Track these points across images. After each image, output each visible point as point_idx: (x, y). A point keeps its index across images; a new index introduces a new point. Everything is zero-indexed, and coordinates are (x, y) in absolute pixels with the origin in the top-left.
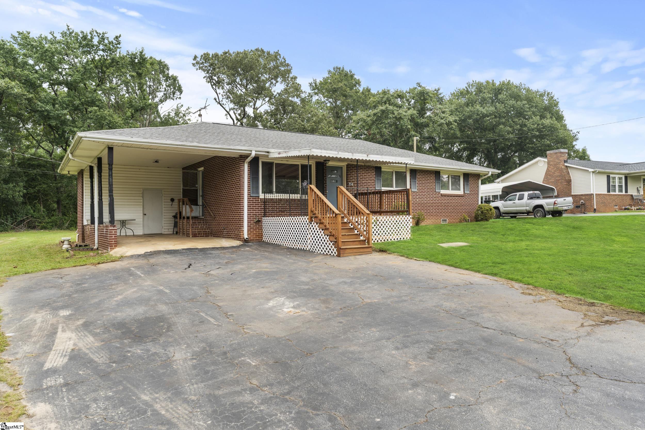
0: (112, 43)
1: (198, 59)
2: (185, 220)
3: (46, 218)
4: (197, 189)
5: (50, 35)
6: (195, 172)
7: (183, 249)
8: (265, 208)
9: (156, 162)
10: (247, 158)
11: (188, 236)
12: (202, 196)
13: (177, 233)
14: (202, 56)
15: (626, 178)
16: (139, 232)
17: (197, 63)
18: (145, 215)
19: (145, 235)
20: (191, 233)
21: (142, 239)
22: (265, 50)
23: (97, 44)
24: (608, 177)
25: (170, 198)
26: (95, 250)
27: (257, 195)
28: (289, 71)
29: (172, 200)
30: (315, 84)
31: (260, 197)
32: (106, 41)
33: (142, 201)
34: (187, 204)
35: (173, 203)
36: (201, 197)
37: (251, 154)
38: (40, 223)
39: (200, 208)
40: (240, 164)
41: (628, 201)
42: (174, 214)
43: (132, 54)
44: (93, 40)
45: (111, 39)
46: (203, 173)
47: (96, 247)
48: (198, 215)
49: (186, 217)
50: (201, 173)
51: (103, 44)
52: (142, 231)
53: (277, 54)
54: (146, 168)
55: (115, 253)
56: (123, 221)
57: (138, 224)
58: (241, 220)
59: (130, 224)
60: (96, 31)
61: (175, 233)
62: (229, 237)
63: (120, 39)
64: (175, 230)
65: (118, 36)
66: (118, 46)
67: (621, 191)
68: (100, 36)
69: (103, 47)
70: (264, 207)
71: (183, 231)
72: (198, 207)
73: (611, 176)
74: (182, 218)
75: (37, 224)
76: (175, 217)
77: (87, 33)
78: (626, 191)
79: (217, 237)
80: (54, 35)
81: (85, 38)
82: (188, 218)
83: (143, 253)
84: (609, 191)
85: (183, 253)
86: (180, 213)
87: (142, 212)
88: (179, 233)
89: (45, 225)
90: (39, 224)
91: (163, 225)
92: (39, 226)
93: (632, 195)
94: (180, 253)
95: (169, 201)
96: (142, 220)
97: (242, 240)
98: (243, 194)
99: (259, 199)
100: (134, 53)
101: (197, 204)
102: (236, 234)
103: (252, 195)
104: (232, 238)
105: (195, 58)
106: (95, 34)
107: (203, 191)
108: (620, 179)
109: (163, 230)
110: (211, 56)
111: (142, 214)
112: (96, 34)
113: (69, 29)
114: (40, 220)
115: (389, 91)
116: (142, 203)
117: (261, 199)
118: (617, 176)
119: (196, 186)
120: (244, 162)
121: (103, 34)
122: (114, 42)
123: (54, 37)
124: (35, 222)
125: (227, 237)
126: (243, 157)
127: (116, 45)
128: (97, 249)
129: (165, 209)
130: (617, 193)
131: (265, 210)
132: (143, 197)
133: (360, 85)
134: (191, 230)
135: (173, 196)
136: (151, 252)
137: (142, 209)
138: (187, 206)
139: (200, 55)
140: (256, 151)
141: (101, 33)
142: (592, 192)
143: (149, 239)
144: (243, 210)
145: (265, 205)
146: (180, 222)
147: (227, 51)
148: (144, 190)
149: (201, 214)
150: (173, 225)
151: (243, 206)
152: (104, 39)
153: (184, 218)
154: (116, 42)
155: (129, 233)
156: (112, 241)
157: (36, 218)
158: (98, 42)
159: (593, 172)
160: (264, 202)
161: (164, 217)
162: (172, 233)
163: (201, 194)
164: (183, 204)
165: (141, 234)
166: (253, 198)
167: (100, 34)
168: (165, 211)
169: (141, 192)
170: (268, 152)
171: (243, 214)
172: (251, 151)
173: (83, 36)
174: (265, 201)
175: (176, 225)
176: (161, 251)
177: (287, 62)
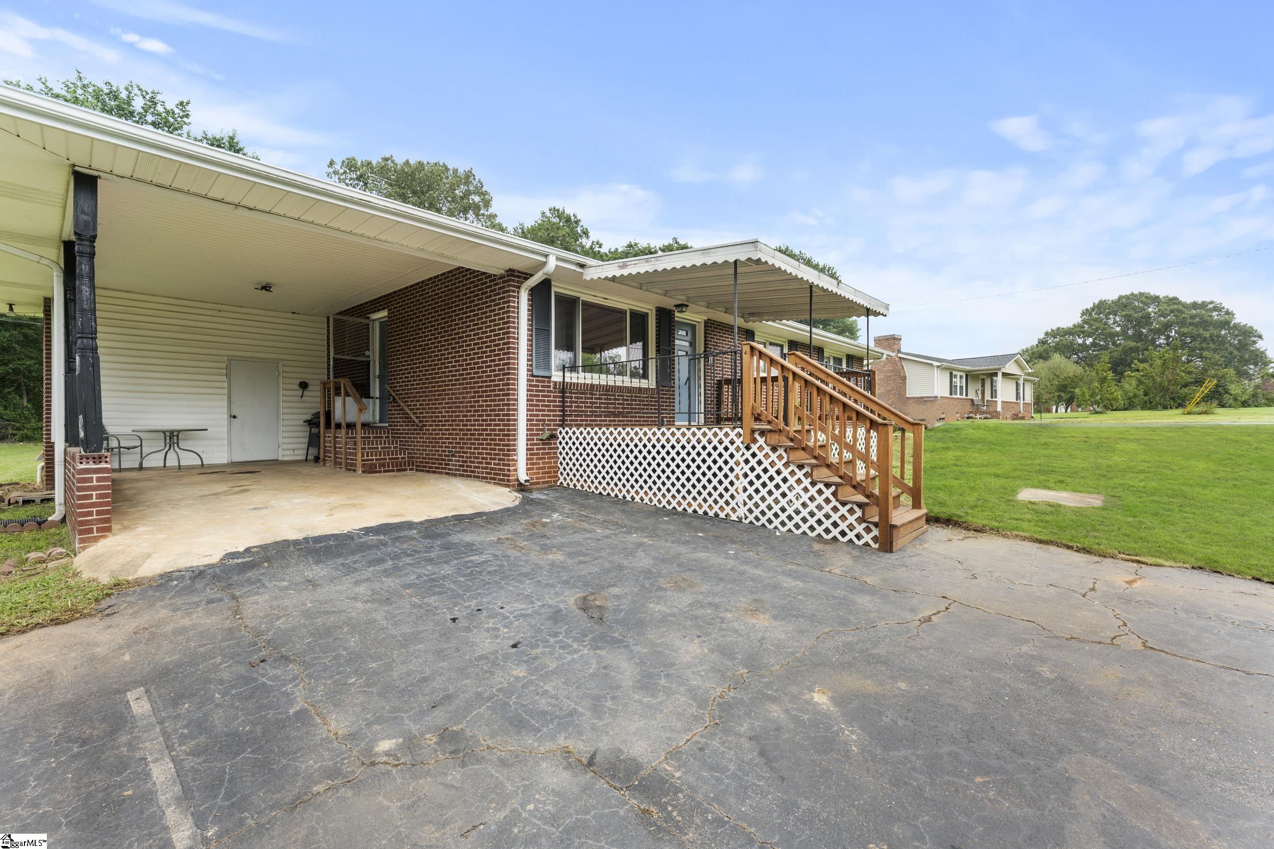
0: (173, 113)
1: (337, 167)
2: (343, 431)
3: (33, 420)
4: (369, 362)
5: (39, 82)
6: (366, 321)
7: (368, 530)
8: (563, 406)
9: (266, 288)
10: (526, 279)
11: (350, 468)
12: (381, 377)
13: (317, 459)
14: (344, 162)
15: (967, 376)
16: (218, 456)
17: (335, 173)
18: (234, 417)
19: (233, 464)
20: (359, 463)
21: (221, 481)
22: (450, 167)
23: (141, 110)
24: (951, 374)
25: (298, 381)
26: (54, 524)
27: (546, 374)
28: (487, 204)
29: (304, 386)
30: (522, 229)
31: (553, 379)
32: (160, 108)
33: (226, 385)
34: (347, 394)
35: (306, 393)
36: (377, 380)
37: (544, 264)
38: (19, 429)
39: (374, 403)
40: (509, 291)
41: (968, 408)
42: (308, 417)
43: (214, 138)
44: (133, 103)
45: (170, 106)
46: (383, 325)
47: (56, 517)
48: (371, 420)
49: (344, 425)
50: (377, 325)
51: (153, 114)
52: (226, 454)
53: (469, 175)
54: (237, 309)
55: (95, 561)
56: (172, 432)
57: (214, 439)
58: (509, 434)
59: (191, 439)
60: (138, 86)
61: (310, 457)
62: (470, 476)
63: (188, 108)
64: (313, 452)
65: (185, 101)
66: (185, 119)
67: (961, 394)
68: (148, 97)
69: (153, 119)
70: (563, 402)
71: (336, 458)
72: (371, 400)
73: (954, 373)
74: (333, 425)
75: (10, 431)
76: (312, 423)
77: (118, 87)
78: (967, 395)
79: (428, 472)
80: (47, 84)
81: (115, 95)
82: (351, 426)
83: (215, 559)
84: (951, 394)
85: (370, 547)
86: (328, 415)
87: (226, 410)
88: (324, 460)
89: (29, 433)
90: (15, 432)
91: (281, 441)
92: (14, 435)
93: (972, 400)
94: (363, 548)
95: (297, 387)
96: (226, 429)
97: (514, 486)
98: (514, 369)
99: (549, 382)
100: (218, 137)
101: (368, 396)
102: (492, 469)
103: (535, 373)
104: (478, 477)
105: (332, 163)
106: (136, 91)
107: (384, 365)
108: (961, 377)
109: (281, 452)
110: (359, 164)
111: (226, 416)
112: (139, 93)
113: (80, 79)
114: (18, 425)
115: (636, 244)
116: (226, 391)
117: (555, 383)
118: (959, 374)
119: (367, 353)
120: (519, 287)
121: (153, 93)
122: (177, 111)
123: (47, 87)
124: (6, 428)
125: (462, 476)
126: (516, 276)
127: (181, 118)
128: (63, 520)
129: (285, 404)
130: (958, 396)
131: (563, 411)
132: (228, 375)
133: (588, 237)
134: (359, 455)
135: (304, 377)
136: (248, 550)
137: (225, 404)
138: (349, 400)
139: (341, 161)
140: (558, 259)
141: (149, 92)
142: (936, 394)
143: (246, 481)
144: (516, 410)
145: (563, 397)
146: (327, 436)
147: (388, 156)
148: (231, 359)
149: (377, 418)
150: (307, 440)
151: (516, 400)
152: (156, 104)
153: (338, 426)
154: (181, 114)
155: (188, 460)
156: (91, 514)
157: (8, 420)
158: (143, 108)
159: (938, 367)
160: (563, 391)
161: (281, 423)
162: (304, 458)
163: (377, 373)
164: (338, 393)
165: (224, 461)
166: (538, 381)
167: (147, 93)
168: (286, 411)
169: (224, 365)
170: (582, 266)
171: (516, 420)
172: (546, 256)
173: (111, 92)
174: (564, 389)
175: (314, 441)
176: (286, 544)
177: (484, 189)
